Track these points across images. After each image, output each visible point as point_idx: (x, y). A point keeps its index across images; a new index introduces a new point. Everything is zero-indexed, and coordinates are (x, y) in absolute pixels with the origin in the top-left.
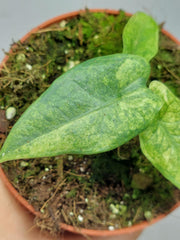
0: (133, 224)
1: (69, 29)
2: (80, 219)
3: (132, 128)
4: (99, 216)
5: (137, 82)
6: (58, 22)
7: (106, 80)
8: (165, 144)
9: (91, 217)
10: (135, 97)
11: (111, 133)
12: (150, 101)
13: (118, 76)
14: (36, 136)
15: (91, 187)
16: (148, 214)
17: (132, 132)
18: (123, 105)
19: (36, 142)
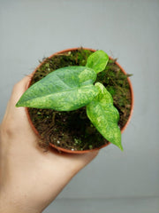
0: (83, 150)
1: (72, 56)
2: (58, 142)
3: (82, 103)
4: (68, 143)
5: (89, 81)
6: (67, 51)
9: (63, 142)
10: (86, 88)
12: (93, 91)
14: (34, 97)
18: (80, 91)
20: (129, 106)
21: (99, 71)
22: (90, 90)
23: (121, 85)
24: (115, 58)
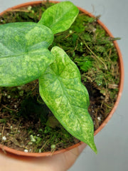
0: (42, 152)
1: (33, 12)
2: (4, 138)
3: (29, 75)
4: (18, 140)
7: (17, 38)
8: (58, 93)
9: (12, 139)
10: (36, 53)
11: (13, 75)
12: (46, 58)
13: (27, 37)
15: (18, 119)
16: (53, 146)
17: (28, 77)
18: (27, 58)
20: (114, 86)
21: (60, 31)
22: (42, 57)
23: (102, 55)
24: (96, 15)
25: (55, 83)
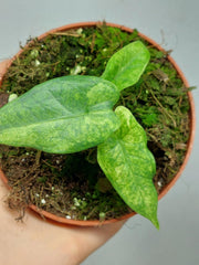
0: (88, 219)
1: (84, 36)
2: (43, 201)
3: (90, 141)
4: (60, 204)
5: (103, 104)
6: (76, 28)
7: (77, 96)
8: (119, 160)
9: (52, 203)
10: (99, 115)
12: (110, 122)
13: (89, 95)
14: (7, 127)
16: (102, 215)
18: (87, 120)
19: (5, 132)
20: (182, 146)
22: (106, 120)
23: (171, 107)
25: (117, 148)
